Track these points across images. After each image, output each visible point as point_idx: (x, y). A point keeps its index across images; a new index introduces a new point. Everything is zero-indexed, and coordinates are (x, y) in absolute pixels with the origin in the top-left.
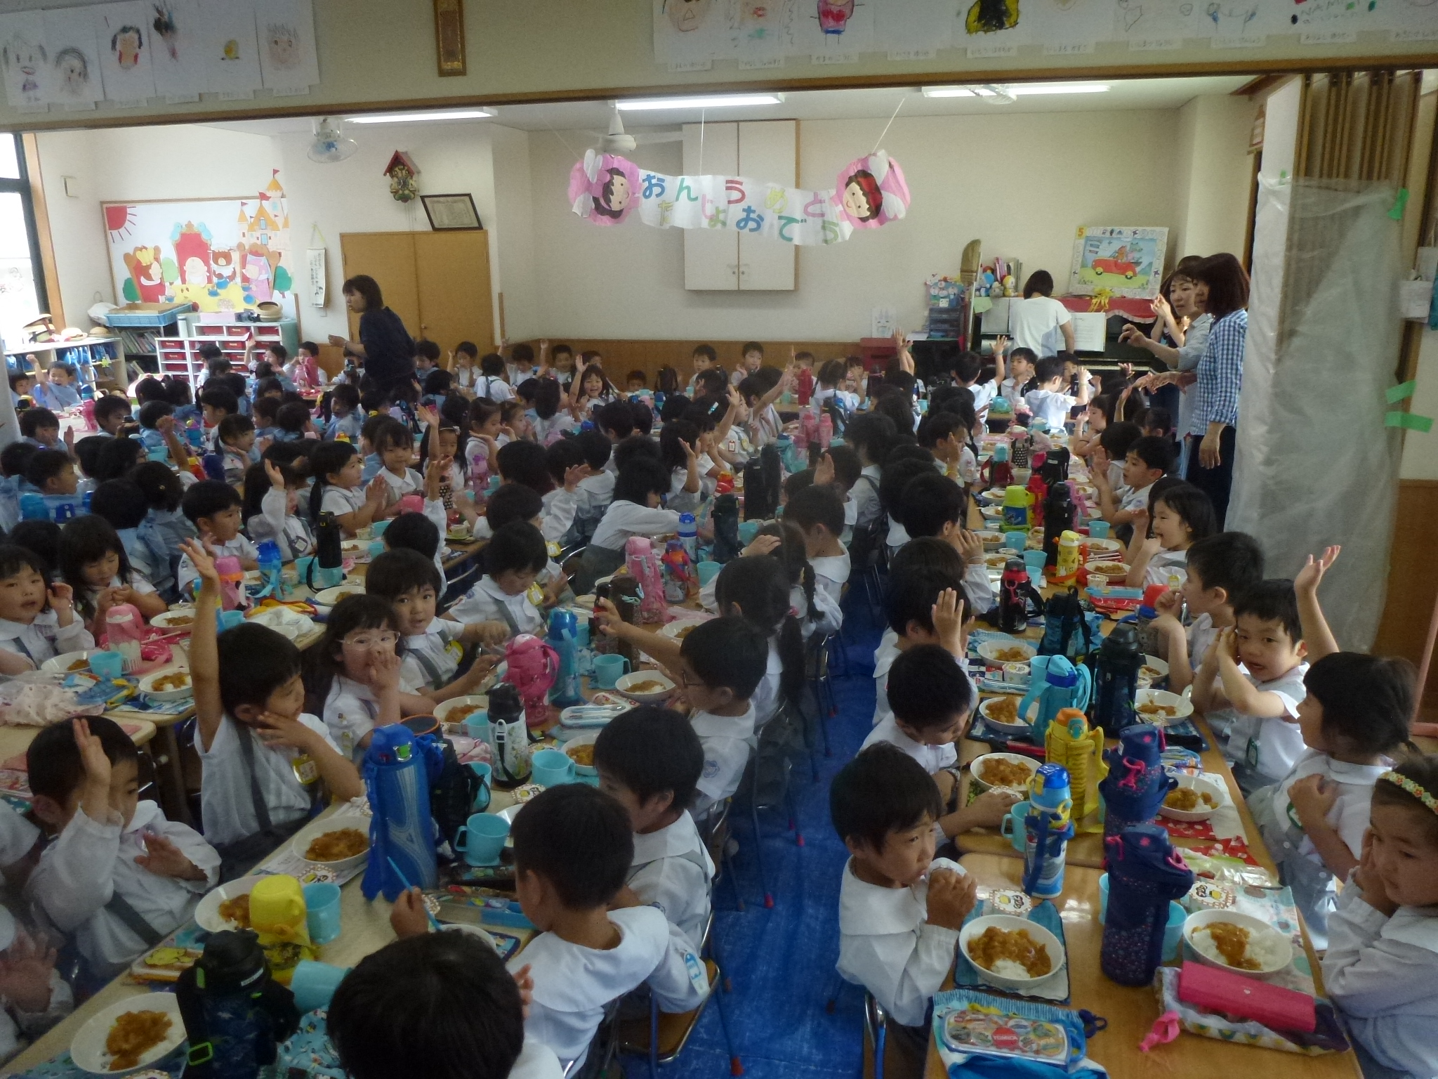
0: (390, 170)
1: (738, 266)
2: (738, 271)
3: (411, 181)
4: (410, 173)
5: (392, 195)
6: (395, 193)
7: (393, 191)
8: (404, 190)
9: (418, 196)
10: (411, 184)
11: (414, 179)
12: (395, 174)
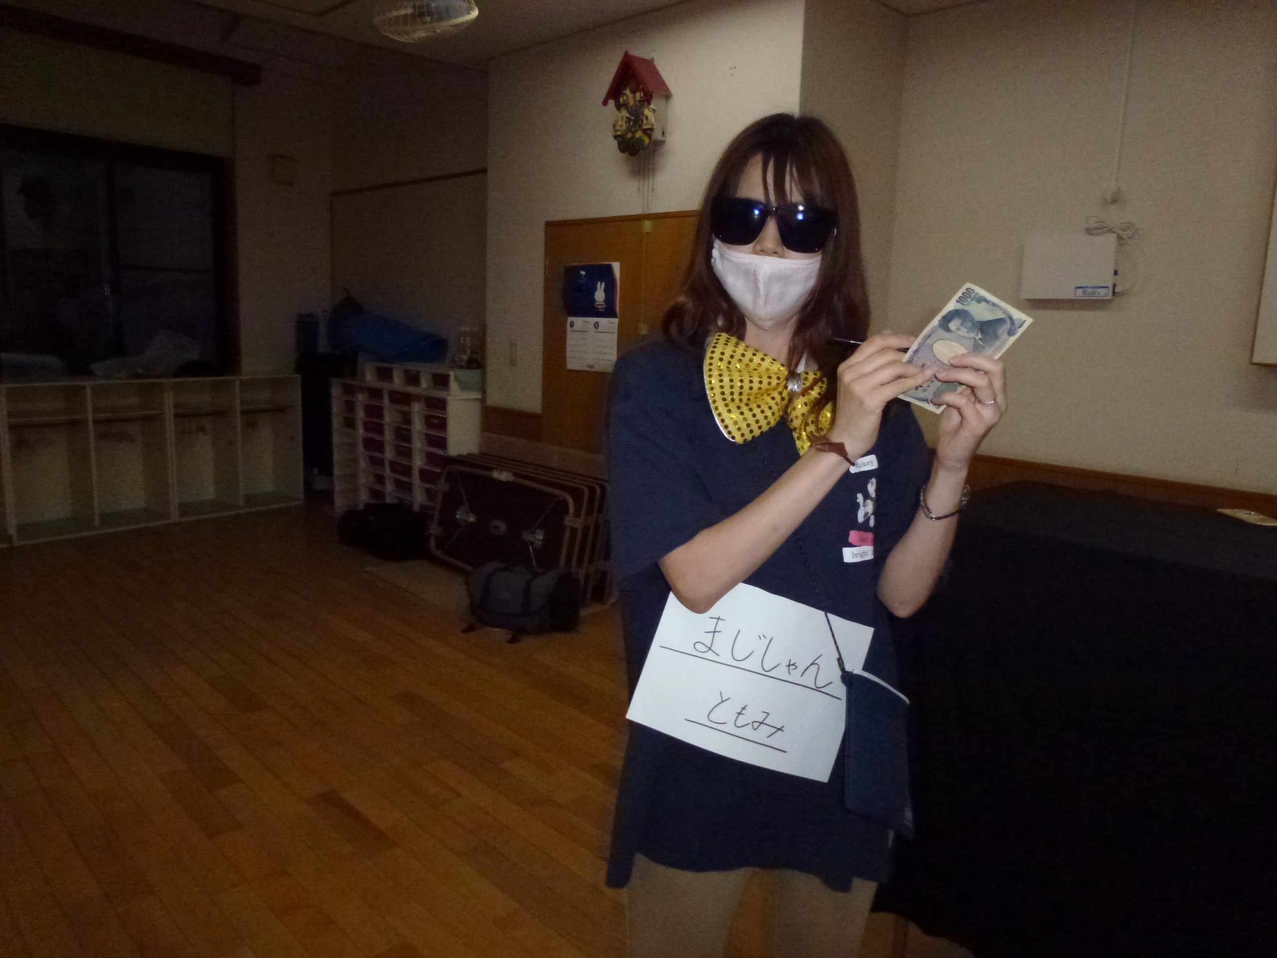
0: (614, 93)
3: (647, 112)
4: (647, 99)
5: (614, 144)
6: (619, 138)
7: (619, 133)
8: (636, 131)
9: (662, 142)
10: (647, 118)
11: (652, 106)
12: (624, 101)
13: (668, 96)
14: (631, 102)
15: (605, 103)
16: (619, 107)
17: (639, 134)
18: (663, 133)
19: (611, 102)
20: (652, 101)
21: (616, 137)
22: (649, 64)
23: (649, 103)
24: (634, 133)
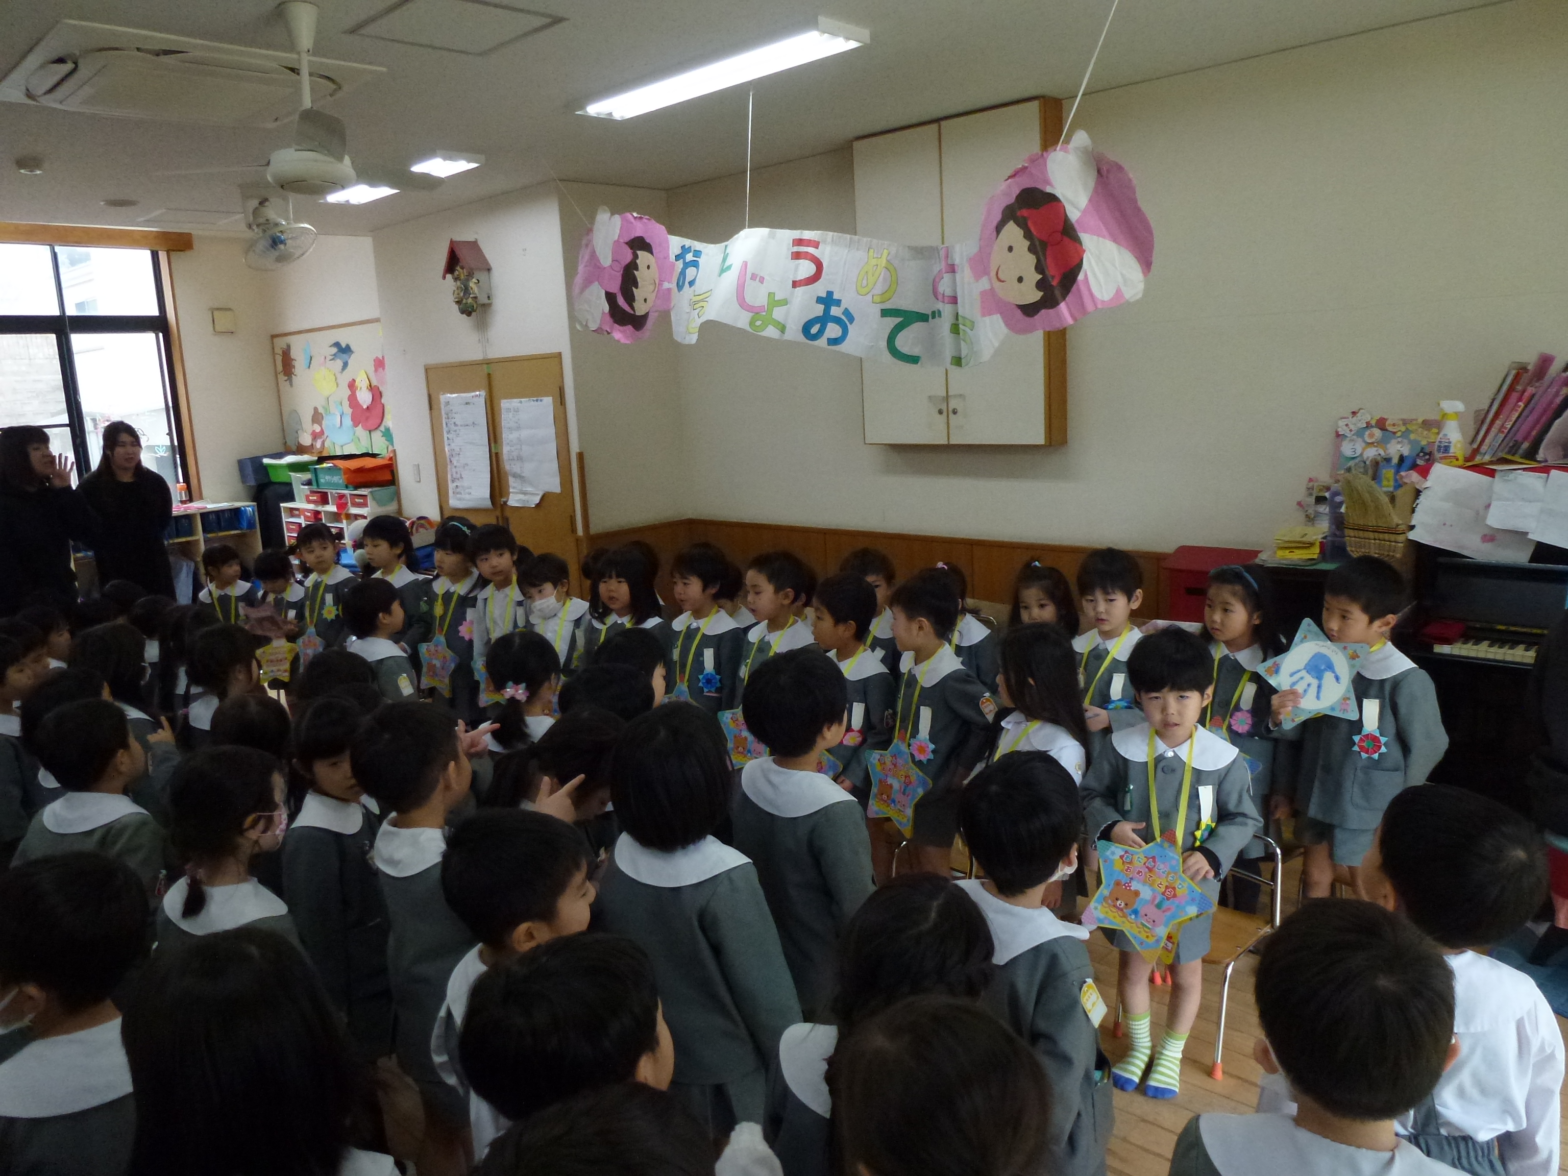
0: (449, 269)
1: (947, 398)
2: (946, 408)
3: (474, 283)
4: (470, 275)
7: (457, 300)
9: (490, 305)
10: (472, 289)
12: (458, 275)
13: (489, 270)
14: (462, 277)
15: (444, 278)
16: (456, 279)
17: (470, 301)
18: (489, 297)
19: (449, 276)
20: (475, 275)
21: (457, 302)
22: (474, 246)
23: (473, 277)
24: (466, 299)
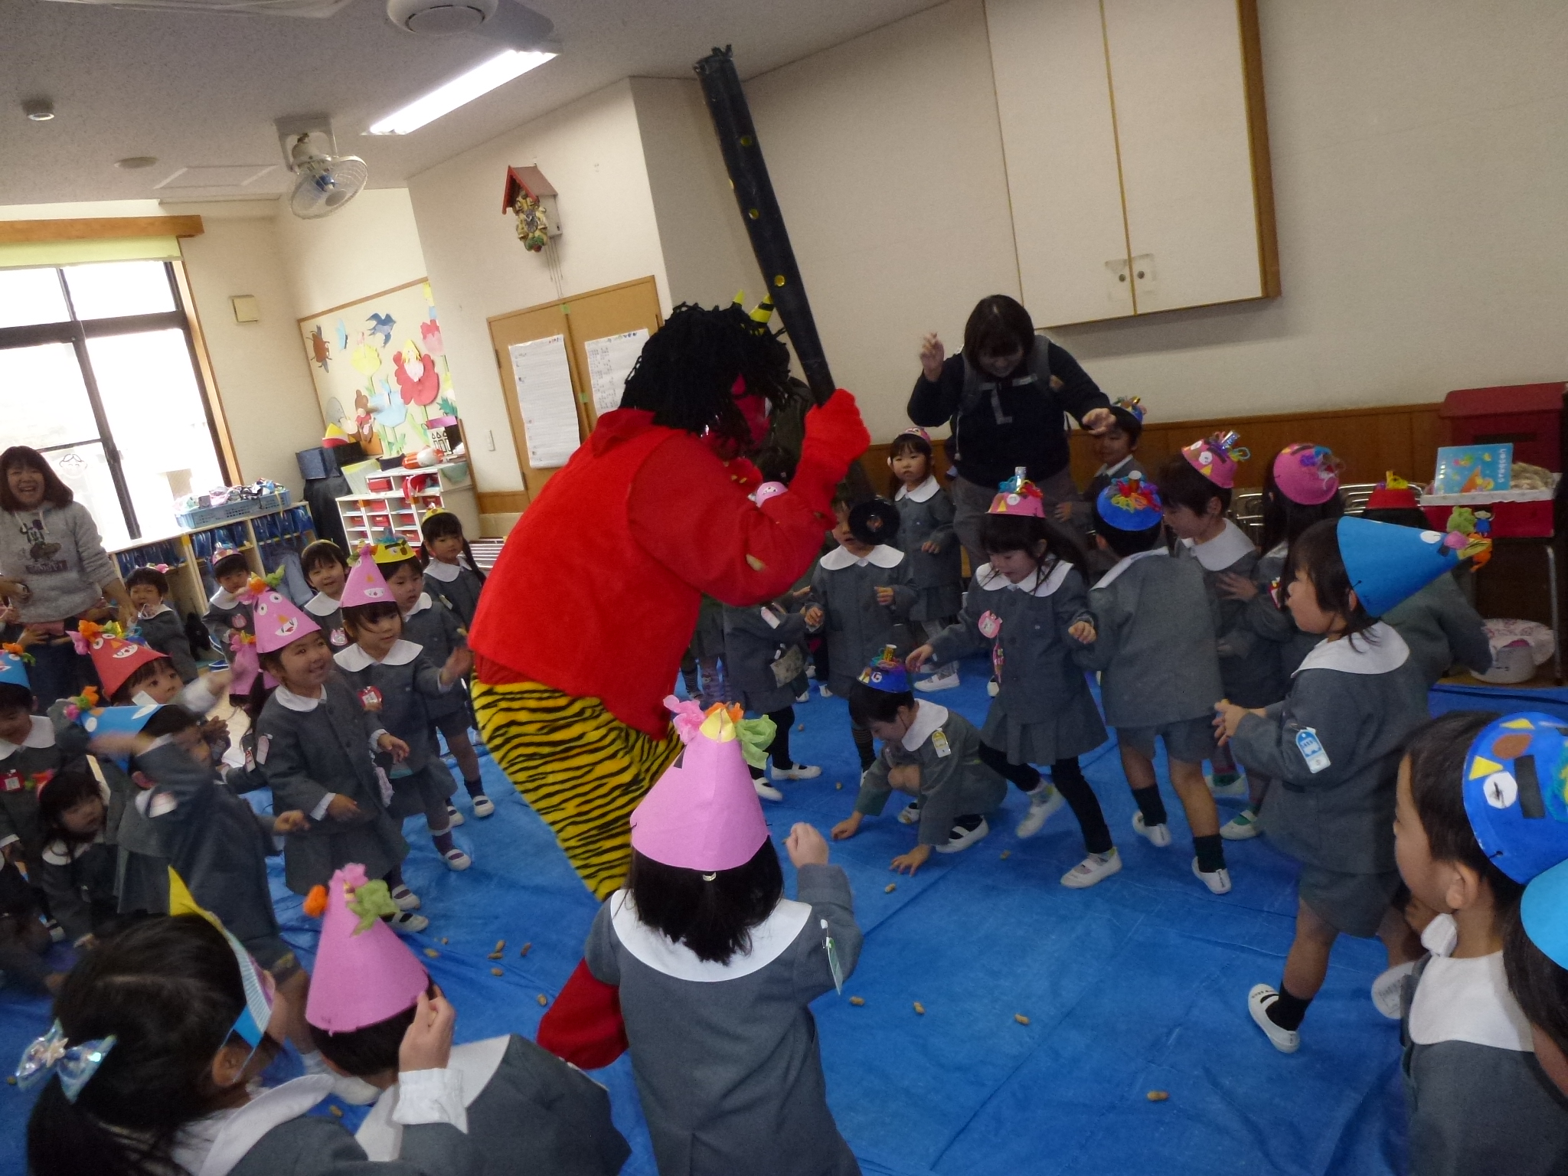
1: (1130, 261)
2: (1129, 272)
4: (536, 202)
5: (521, 244)
6: (524, 238)
7: (521, 236)
8: (535, 231)
9: (560, 235)
10: (539, 219)
11: (541, 209)
12: (520, 207)
13: (555, 196)
14: (526, 208)
15: (504, 212)
16: (517, 212)
17: (537, 233)
18: (558, 227)
19: (510, 210)
20: (540, 204)
22: (535, 171)
23: (539, 206)
24: (533, 233)
